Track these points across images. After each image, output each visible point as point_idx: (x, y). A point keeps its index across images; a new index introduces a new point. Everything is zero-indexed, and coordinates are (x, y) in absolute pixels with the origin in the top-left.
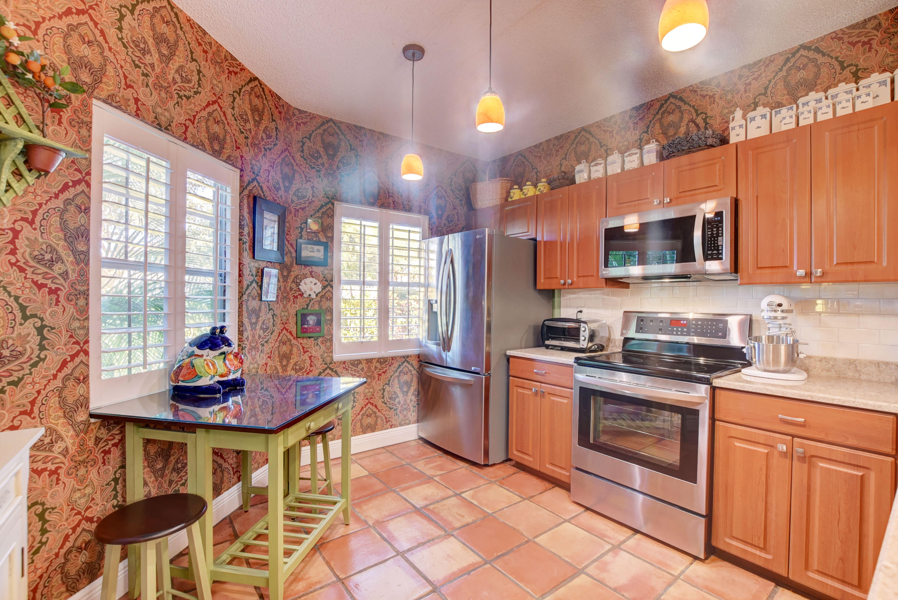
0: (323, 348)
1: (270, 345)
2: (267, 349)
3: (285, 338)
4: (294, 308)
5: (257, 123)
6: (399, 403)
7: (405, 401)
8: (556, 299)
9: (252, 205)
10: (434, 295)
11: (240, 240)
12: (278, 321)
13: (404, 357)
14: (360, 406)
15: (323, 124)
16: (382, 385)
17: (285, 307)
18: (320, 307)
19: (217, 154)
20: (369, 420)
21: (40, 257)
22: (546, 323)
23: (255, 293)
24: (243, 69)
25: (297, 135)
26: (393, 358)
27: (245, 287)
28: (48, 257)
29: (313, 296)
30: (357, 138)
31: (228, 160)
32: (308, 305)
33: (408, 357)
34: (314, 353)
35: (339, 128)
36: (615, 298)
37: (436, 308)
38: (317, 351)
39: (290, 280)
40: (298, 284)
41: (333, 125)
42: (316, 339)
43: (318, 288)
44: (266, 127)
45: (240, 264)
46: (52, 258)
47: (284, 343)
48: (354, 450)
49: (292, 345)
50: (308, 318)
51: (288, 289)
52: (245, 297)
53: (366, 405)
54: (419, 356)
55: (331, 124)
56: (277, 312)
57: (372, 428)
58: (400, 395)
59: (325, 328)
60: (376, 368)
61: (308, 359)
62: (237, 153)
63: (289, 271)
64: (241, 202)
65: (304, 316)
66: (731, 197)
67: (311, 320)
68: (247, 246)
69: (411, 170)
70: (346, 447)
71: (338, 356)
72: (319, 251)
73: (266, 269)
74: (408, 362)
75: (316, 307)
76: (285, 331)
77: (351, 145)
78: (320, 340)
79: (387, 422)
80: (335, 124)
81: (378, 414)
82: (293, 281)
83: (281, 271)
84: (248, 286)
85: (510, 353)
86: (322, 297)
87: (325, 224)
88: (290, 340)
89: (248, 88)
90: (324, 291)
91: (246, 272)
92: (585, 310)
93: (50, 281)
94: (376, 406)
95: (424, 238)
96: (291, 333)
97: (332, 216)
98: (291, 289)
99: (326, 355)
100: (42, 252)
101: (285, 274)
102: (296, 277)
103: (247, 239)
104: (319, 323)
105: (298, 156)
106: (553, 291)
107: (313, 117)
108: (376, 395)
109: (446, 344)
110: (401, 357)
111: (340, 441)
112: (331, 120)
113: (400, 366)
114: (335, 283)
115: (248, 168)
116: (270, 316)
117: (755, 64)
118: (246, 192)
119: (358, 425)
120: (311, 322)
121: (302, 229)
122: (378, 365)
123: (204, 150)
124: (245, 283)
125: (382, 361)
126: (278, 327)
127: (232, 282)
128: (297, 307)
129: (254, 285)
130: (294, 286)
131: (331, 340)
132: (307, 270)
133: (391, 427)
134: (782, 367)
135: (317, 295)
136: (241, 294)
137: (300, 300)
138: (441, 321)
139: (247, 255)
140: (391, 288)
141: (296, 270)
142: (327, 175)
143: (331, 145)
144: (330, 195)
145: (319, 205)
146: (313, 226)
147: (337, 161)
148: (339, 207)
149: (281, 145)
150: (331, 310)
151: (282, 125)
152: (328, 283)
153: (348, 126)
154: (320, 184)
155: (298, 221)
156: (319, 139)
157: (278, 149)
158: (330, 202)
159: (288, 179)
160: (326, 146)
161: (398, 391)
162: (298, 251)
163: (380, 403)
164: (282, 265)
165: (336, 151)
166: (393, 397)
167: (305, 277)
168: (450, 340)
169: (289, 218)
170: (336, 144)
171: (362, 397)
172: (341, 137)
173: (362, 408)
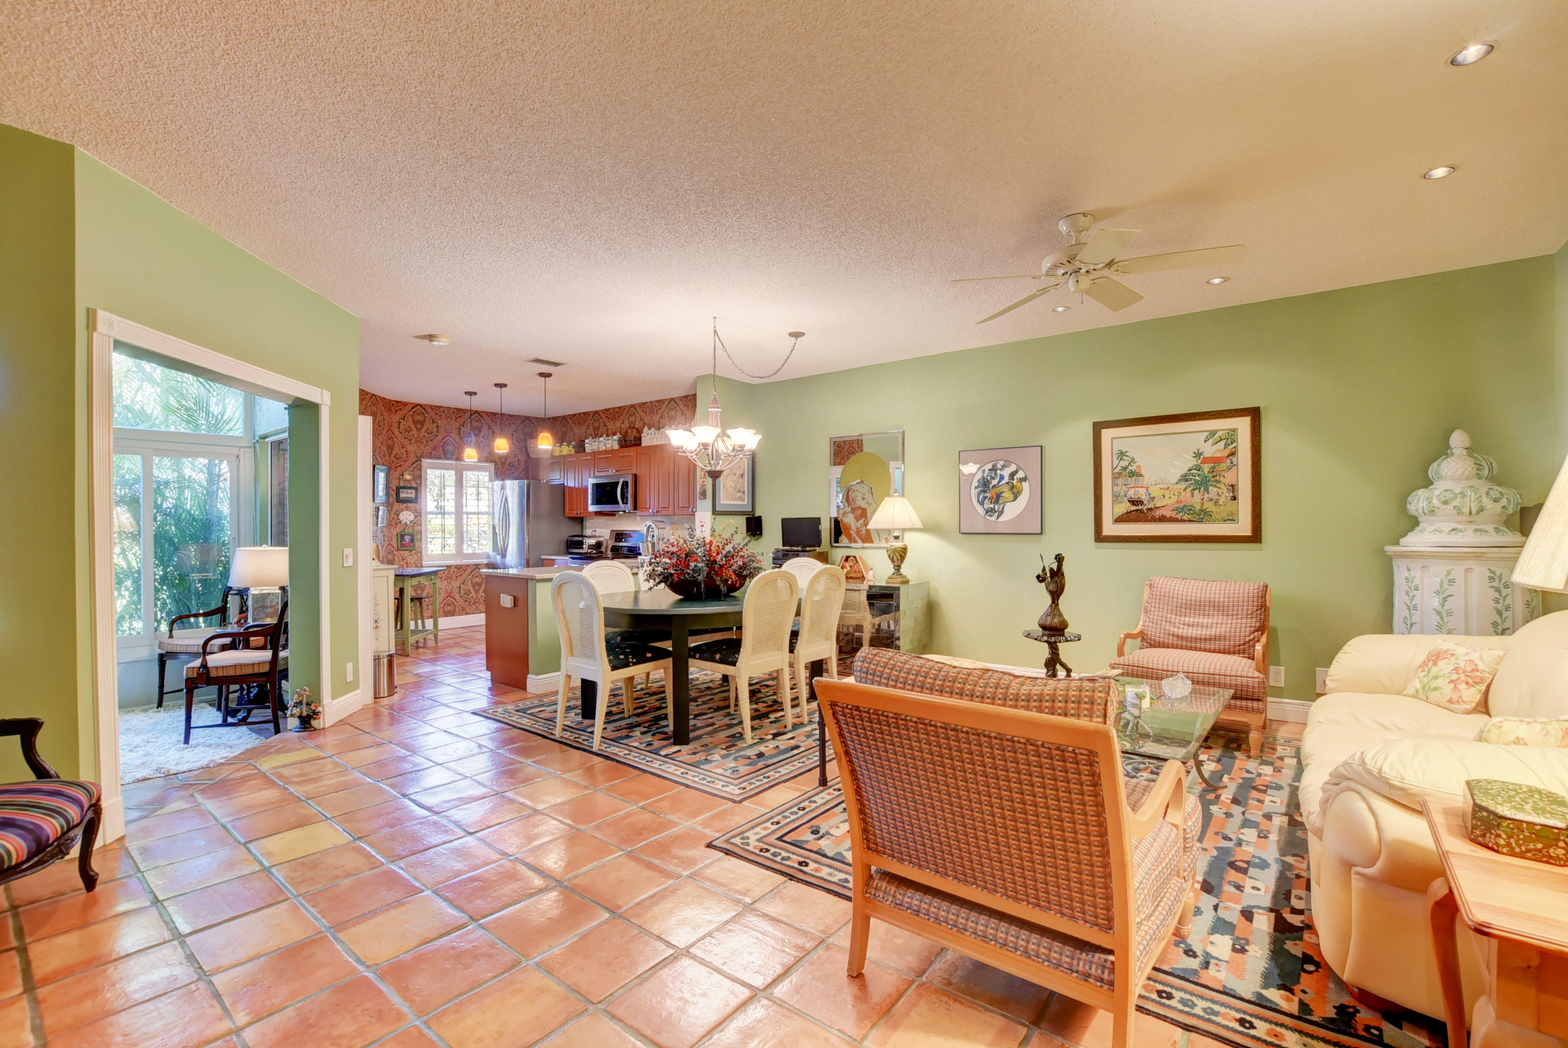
0: (416, 557)
1: (382, 554)
3: (390, 550)
4: (394, 531)
5: (374, 421)
6: (472, 598)
7: (476, 597)
8: (583, 523)
10: (496, 522)
12: (386, 539)
13: (475, 565)
14: (443, 598)
15: (413, 407)
16: (459, 584)
17: (389, 530)
18: (413, 530)
20: (449, 608)
22: (570, 538)
23: (375, 522)
24: (367, 394)
25: (396, 418)
26: (467, 566)
29: (408, 523)
30: (437, 413)
32: (405, 529)
33: (478, 565)
34: (409, 561)
35: (424, 409)
36: (609, 523)
37: (497, 531)
38: (411, 559)
39: (393, 513)
40: (398, 515)
42: (411, 551)
43: (412, 517)
44: (379, 421)
47: (390, 554)
48: (440, 627)
49: (394, 556)
50: (405, 538)
51: (391, 518)
53: (447, 597)
54: (485, 563)
55: (419, 407)
56: (386, 534)
57: (453, 613)
58: (473, 592)
59: (417, 544)
60: (454, 572)
61: (405, 564)
63: (392, 507)
65: (402, 537)
66: (632, 474)
67: (407, 538)
69: (470, 457)
70: (436, 624)
71: (426, 563)
72: (411, 493)
73: (380, 508)
74: (479, 569)
75: (410, 530)
76: (390, 546)
77: (433, 420)
78: (413, 552)
79: (463, 610)
80: (422, 407)
81: (456, 604)
82: (395, 514)
83: (387, 507)
85: (543, 557)
86: (414, 524)
87: (415, 475)
88: (393, 552)
90: (416, 520)
92: (597, 531)
94: (455, 598)
95: (491, 480)
96: (394, 547)
97: (421, 470)
98: (394, 519)
99: (418, 562)
101: (390, 509)
102: (397, 511)
104: (412, 540)
105: (396, 431)
106: (581, 518)
107: (406, 404)
108: (454, 591)
109: (504, 555)
110: (473, 565)
111: (431, 620)
112: (418, 405)
113: (472, 571)
114: (423, 515)
116: (382, 536)
117: (660, 400)
119: (444, 610)
120: (407, 540)
121: (400, 479)
122: (456, 570)
125: (459, 567)
126: (387, 543)
128: (398, 530)
129: (375, 517)
130: (395, 517)
131: (421, 552)
132: (405, 505)
133: (466, 614)
135: (411, 523)
137: (399, 526)
138: (500, 538)
140: (465, 516)
141: (397, 506)
142: (417, 441)
143: (419, 422)
144: (419, 455)
145: (411, 462)
146: (408, 477)
147: (423, 430)
148: (425, 462)
149: (386, 428)
150: (420, 532)
151: (386, 415)
152: (418, 514)
153: (431, 407)
154: (412, 448)
155: (397, 474)
156: (410, 418)
157: (385, 432)
158: (419, 460)
159: (391, 448)
160: (415, 423)
161: (471, 589)
162: (398, 494)
163: (457, 597)
164: (388, 504)
165: (422, 424)
166: (468, 593)
167: (402, 510)
168: (506, 551)
169: (391, 472)
170: (422, 420)
171: (444, 591)
172: (426, 415)
173: (445, 600)
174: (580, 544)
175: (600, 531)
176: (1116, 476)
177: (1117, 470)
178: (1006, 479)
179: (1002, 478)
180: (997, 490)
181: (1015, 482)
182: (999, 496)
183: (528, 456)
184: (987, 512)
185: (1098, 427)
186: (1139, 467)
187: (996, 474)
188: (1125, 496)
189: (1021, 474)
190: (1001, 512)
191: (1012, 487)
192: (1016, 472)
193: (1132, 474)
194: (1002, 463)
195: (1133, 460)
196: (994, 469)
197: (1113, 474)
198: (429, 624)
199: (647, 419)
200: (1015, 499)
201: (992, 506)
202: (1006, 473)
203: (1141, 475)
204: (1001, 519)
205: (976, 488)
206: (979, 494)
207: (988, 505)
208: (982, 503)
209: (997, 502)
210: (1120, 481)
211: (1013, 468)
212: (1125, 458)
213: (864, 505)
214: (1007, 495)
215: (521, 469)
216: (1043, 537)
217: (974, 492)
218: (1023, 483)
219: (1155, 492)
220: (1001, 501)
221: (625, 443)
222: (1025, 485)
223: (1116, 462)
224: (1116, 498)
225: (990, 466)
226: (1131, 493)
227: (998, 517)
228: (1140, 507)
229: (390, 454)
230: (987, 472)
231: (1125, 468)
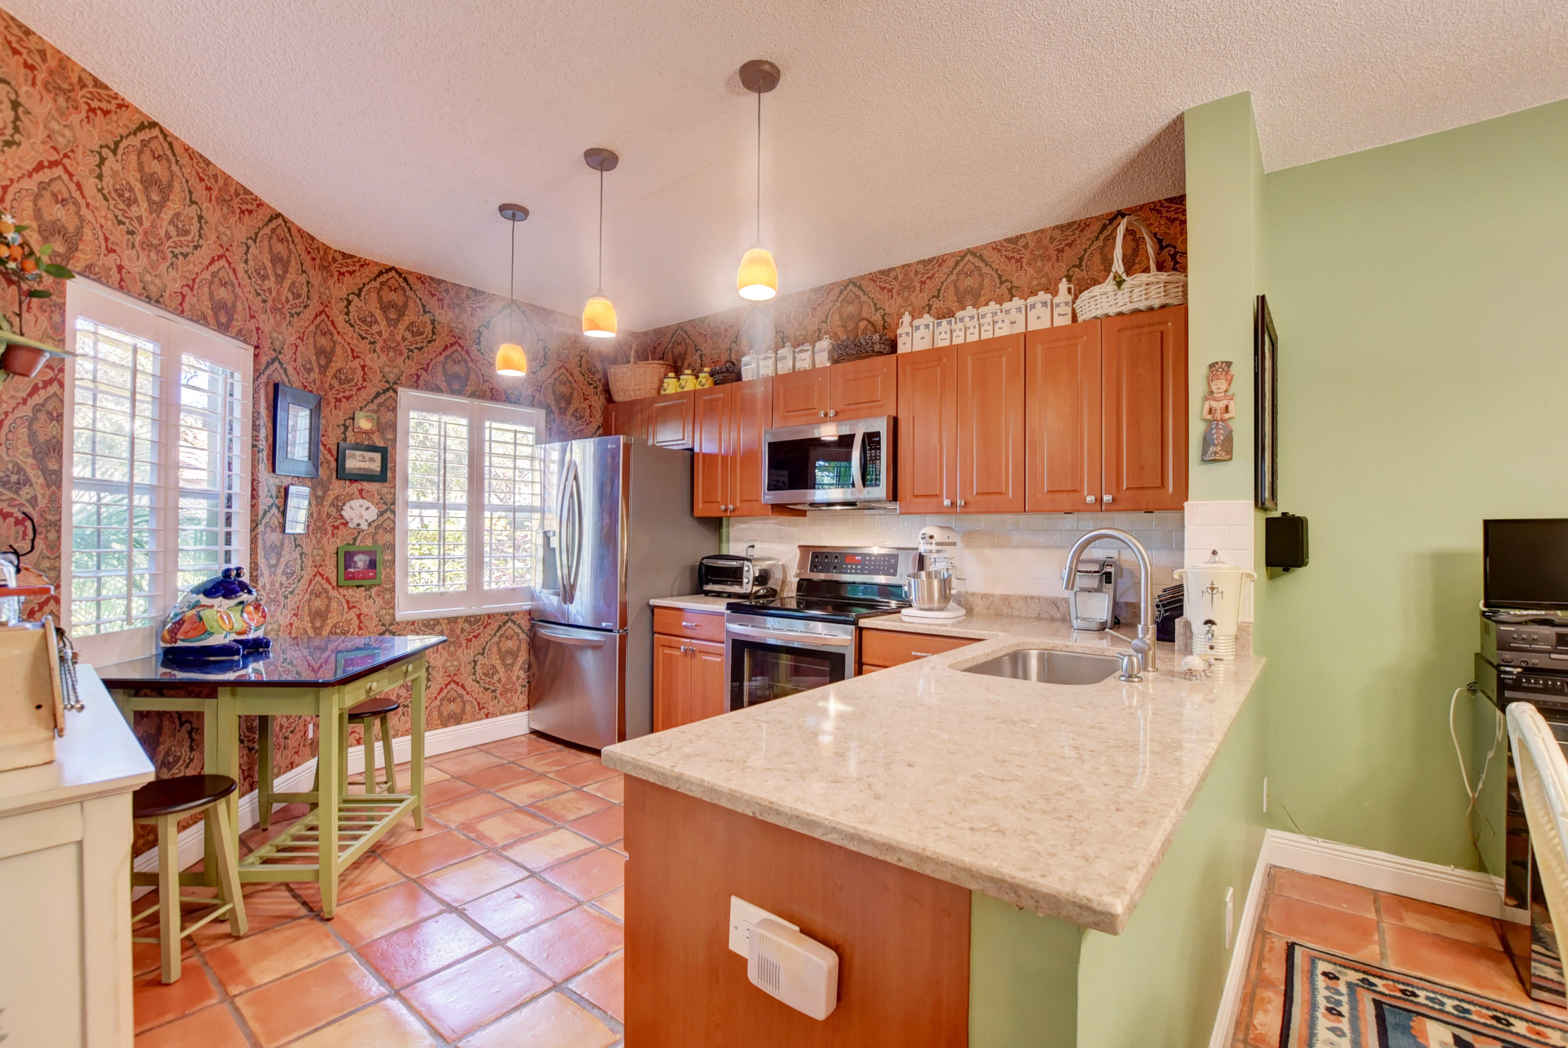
0: (379, 602)
1: (297, 598)
2: (292, 602)
3: (319, 588)
4: (332, 544)
5: (280, 279)
6: (499, 681)
7: (509, 678)
8: (724, 530)
9: (271, 396)
10: (553, 524)
11: (254, 446)
12: (308, 562)
13: (507, 614)
14: (438, 687)
15: (380, 274)
16: (472, 655)
17: (318, 542)
18: (375, 542)
19: (223, 328)
20: (452, 707)
21: (6, 479)
22: (705, 561)
23: (275, 522)
24: (260, 205)
25: (340, 290)
26: (489, 616)
27: (261, 513)
28: (14, 478)
29: (364, 526)
30: (433, 295)
31: (240, 335)
32: (355, 539)
33: (513, 614)
34: (364, 610)
35: (405, 279)
36: (791, 529)
37: (554, 543)
38: (370, 606)
39: (327, 503)
40: (340, 509)
41: (397, 276)
42: (369, 588)
43: (372, 514)
44: (293, 283)
45: (253, 480)
46: (19, 479)
47: (318, 596)
48: (429, 751)
49: (329, 599)
50: (356, 558)
51: (324, 515)
52: (261, 528)
53: (447, 685)
54: (530, 612)
55: (393, 273)
56: (307, 550)
57: (456, 719)
58: (501, 670)
59: (382, 572)
60: (463, 631)
61: (355, 618)
62: (252, 325)
63: (326, 490)
64: (256, 391)
65: (349, 557)
66: (889, 417)
67: (361, 561)
68: (264, 455)
69: (508, 365)
70: (417, 747)
71: (403, 613)
72: (372, 460)
73: (292, 489)
74: (514, 622)
75: (369, 542)
76: (318, 578)
77: (424, 306)
78: (374, 591)
79: (480, 709)
80: (400, 275)
81: (466, 697)
82: (332, 504)
83: (313, 489)
84: (265, 513)
85: (653, 602)
86: (377, 528)
87: (382, 421)
88: (326, 591)
89: (267, 230)
90: (381, 519)
91: (263, 492)
92: (757, 545)
93: (16, 509)
94: (463, 687)
95: (538, 441)
96: (328, 580)
97: (394, 410)
98: (329, 516)
99: (383, 612)
100: (8, 473)
101: (320, 493)
102: (337, 498)
103: (263, 444)
104: (372, 565)
105: (340, 320)
106: (720, 519)
107: (364, 264)
108: (462, 671)
109: (568, 594)
110: (502, 614)
111: (409, 737)
112: (392, 269)
113: (500, 627)
114: (399, 508)
115: (266, 345)
116: (296, 555)
117: (931, 260)
118: (263, 379)
119: (435, 713)
120: (361, 564)
121: (346, 428)
122: (466, 626)
123: (206, 324)
124: (261, 508)
125: (472, 620)
126: (309, 572)
127: (241, 508)
128: (339, 542)
129: (274, 510)
130: (333, 511)
131: (392, 591)
132: (355, 487)
133: (487, 716)
134: (936, 605)
135: (370, 525)
136: (255, 525)
137: (342, 531)
138: (561, 561)
139: (263, 467)
140: (487, 514)
141: (338, 487)
142: (386, 349)
143: (392, 305)
144: (392, 378)
145: (373, 392)
146: (364, 424)
147: (402, 326)
148: (405, 395)
149: (314, 306)
150: (391, 547)
151: (316, 277)
152: (388, 507)
153: (420, 278)
154: (376, 361)
155: (340, 416)
156: (374, 295)
157: (309, 313)
158: (391, 388)
159: (325, 355)
160: (385, 307)
161: (497, 663)
162: (340, 459)
163: (469, 683)
164: (315, 481)
165: (401, 313)
166: (490, 673)
167: (351, 498)
168: (573, 587)
169: (326, 411)
170: (400, 304)
171: (441, 674)
172: (409, 293)
173: (441, 690)
174: (735, 575)
175: (767, 545)
183: (610, 399)
198: (402, 747)
215: (595, 425)
221: (845, 354)
229: (323, 369)
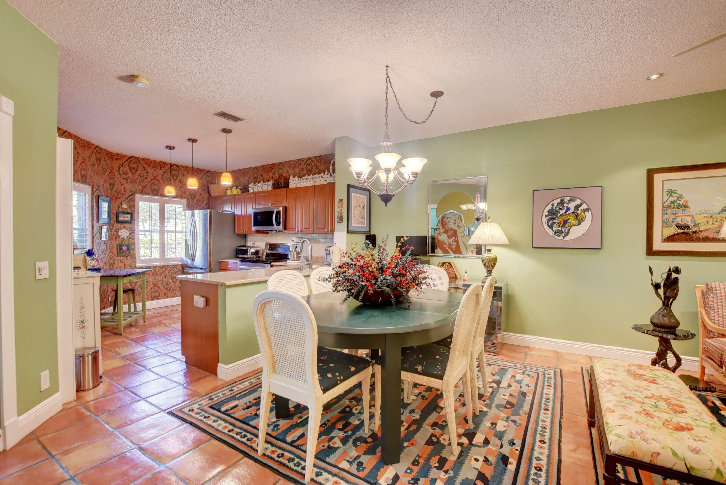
0: (131, 261)
1: (105, 259)
2: (104, 260)
3: (111, 256)
4: (115, 243)
5: (99, 165)
6: (171, 286)
7: (175, 286)
8: (247, 238)
9: (97, 199)
10: (188, 238)
11: (92, 215)
12: (108, 249)
13: (174, 265)
14: (150, 288)
15: (129, 158)
16: (162, 278)
17: (111, 242)
18: (129, 242)
19: (84, 182)
20: (155, 294)
22: (238, 248)
23: (99, 237)
24: (93, 144)
25: (116, 165)
26: (167, 266)
27: (95, 234)
29: (125, 237)
30: (147, 164)
31: (89, 184)
32: (122, 242)
33: (176, 265)
34: (126, 263)
35: (138, 160)
36: (265, 238)
37: (189, 243)
38: (128, 262)
39: (113, 231)
40: (117, 232)
42: (127, 256)
43: (128, 234)
44: (102, 165)
45: (92, 225)
47: (111, 259)
48: (147, 308)
49: (115, 260)
50: (123, 247)
51: (113, 235)
52: (95, 238)
53: (153, 287)
54: (182, 265)
55: (134, 158)
56: (108, 245)
57: (157, 298)
58: (172, 283)
59: (132, 252)
60: (159, 270)
61: (123, 266)
62: (91, 180)
63: (113, 227)
64: (92, 199)
65: (121, 247)
66: (283, 207)
67: (124, 248)
68: (95, 218)
70: (144, 306)
71: (138, 265)
72: (127, 217)
73: (103, 227)
74: (176, 268)
75: (127, 243)
76: (111, 253)
77: (144, 168)
78: (129, 257)
79: (165, 295)
81: (160, 291)
82: (115, 231)
83: (109, 226)
84: (96, 234)
85: (220, 260)
86: (130, 238)
87: (131, 205)
88: (114, 257)
89: (95, 151)
90: (131, 235)
91: (95, 228)
92: (256, 243)
94: (159, 288)
95: (184, 210)
96: (114, 254)
97: (134, 201)
98: (114, 234)
99: (132, 264)
101: (111, 228)
102: (117, 229)
103: (95, 214)
104: (128, 249)
105: (117, 174)
106: (245, 235)
107: (124, 156)
108: (159, 283)
109: (193, 259)
110: (172, 265)
111: (141, 303)
113: (171, 270)
114: (136, 232)
115: (95, 185)
116: (105, 246)
117: (301, 159)
118: (95, 195)
119: (150, 296)
120: (124, 249)
121: (119, 207)
122: (160, 269)
123: (80, 182)
124: (95, 233)
125: (162, 267)
126: (109, 251)
127: (89, 233)
128: (117, 243)
129: (98, 233)
130: (115, 233)
131: (135, 258)
132: (122, 225)
133: (167, 297)
134: (296, 259)
135: (127, 237)
136: (93, 237)
137: (118, 239)
138: (191, 248)
139: (95, 220)
140: (166, 234)
141: (117, 225)
142: (131, 182)
143: (134, 168)
144: (133, 191)
145: (128, 196)
146: (124, 206)
147: (137, 175)
148: (138, 196)
149: (109, 171)
150: (134, 244)
151: (109, 162)
152: (133, 232)
153: (143, 159)
154: (129, 186)
155: (117, 204)
156: (127, 166)
157: (107, 173)
158: (133, 194)
159: (112, 185)
160: (131, 169)
161: (171, 281)
162: (117, 217)
163: (161, 287)
164: (110, 225)
165: (136, 170)
166: (168, 284)
167: (121, 229)
168: (195, 256)
169: (112, 202)
170: (136, 167)
171: (152, 283)
172: (139, 164)
173: (151, 289)
174: (246, 252)
175: (258, 243)
176: (665, 208)
177: (667, 204)
178: (572, 210)
179: (568, 209)
180: (564, 218)
181: (579, 212)
182: (565, 222)
183: (210, 195)
184: (555, 233)
185: (651, 173)
186: (686, 201)
187: (563, 206)
188: (673, 222)
189: (584, 206)
190: (568, 233)
191: (577, 216)
192: (581, 205)
193: (680, 206)
194: (568, 198)
195: (681, 196)
196: (562, 203)
197: (663, 206)
198: (139, 305)
199: (291, 171)
200: (579, 224)
201: (560, 229)
202: (572, 205)
203: (687, 207)
204: (567, 238)
205: (546, 216)
206: (549, 221)
207: (556, 228)
208: (551, 227)
209: (564, 226)
210: (669, 211)
211: (578, 202)
212: (673, 195)
213: (454, 227)
214: (573, 221)
215: (205, 203)
216: (602, 250)
217: (545, 219)
218: (586, 213)
219: (699, 219)
220: (567, 226)
221: (276, 186)
222: (588, 215)
223: (666, 198)
224: (665, 224)
225: (558, 201)
226: (679, 220)
227: (564, 237)
228: (686, 230)
229: (112, 190)
230: (556, 205)
231: (674, 202)
